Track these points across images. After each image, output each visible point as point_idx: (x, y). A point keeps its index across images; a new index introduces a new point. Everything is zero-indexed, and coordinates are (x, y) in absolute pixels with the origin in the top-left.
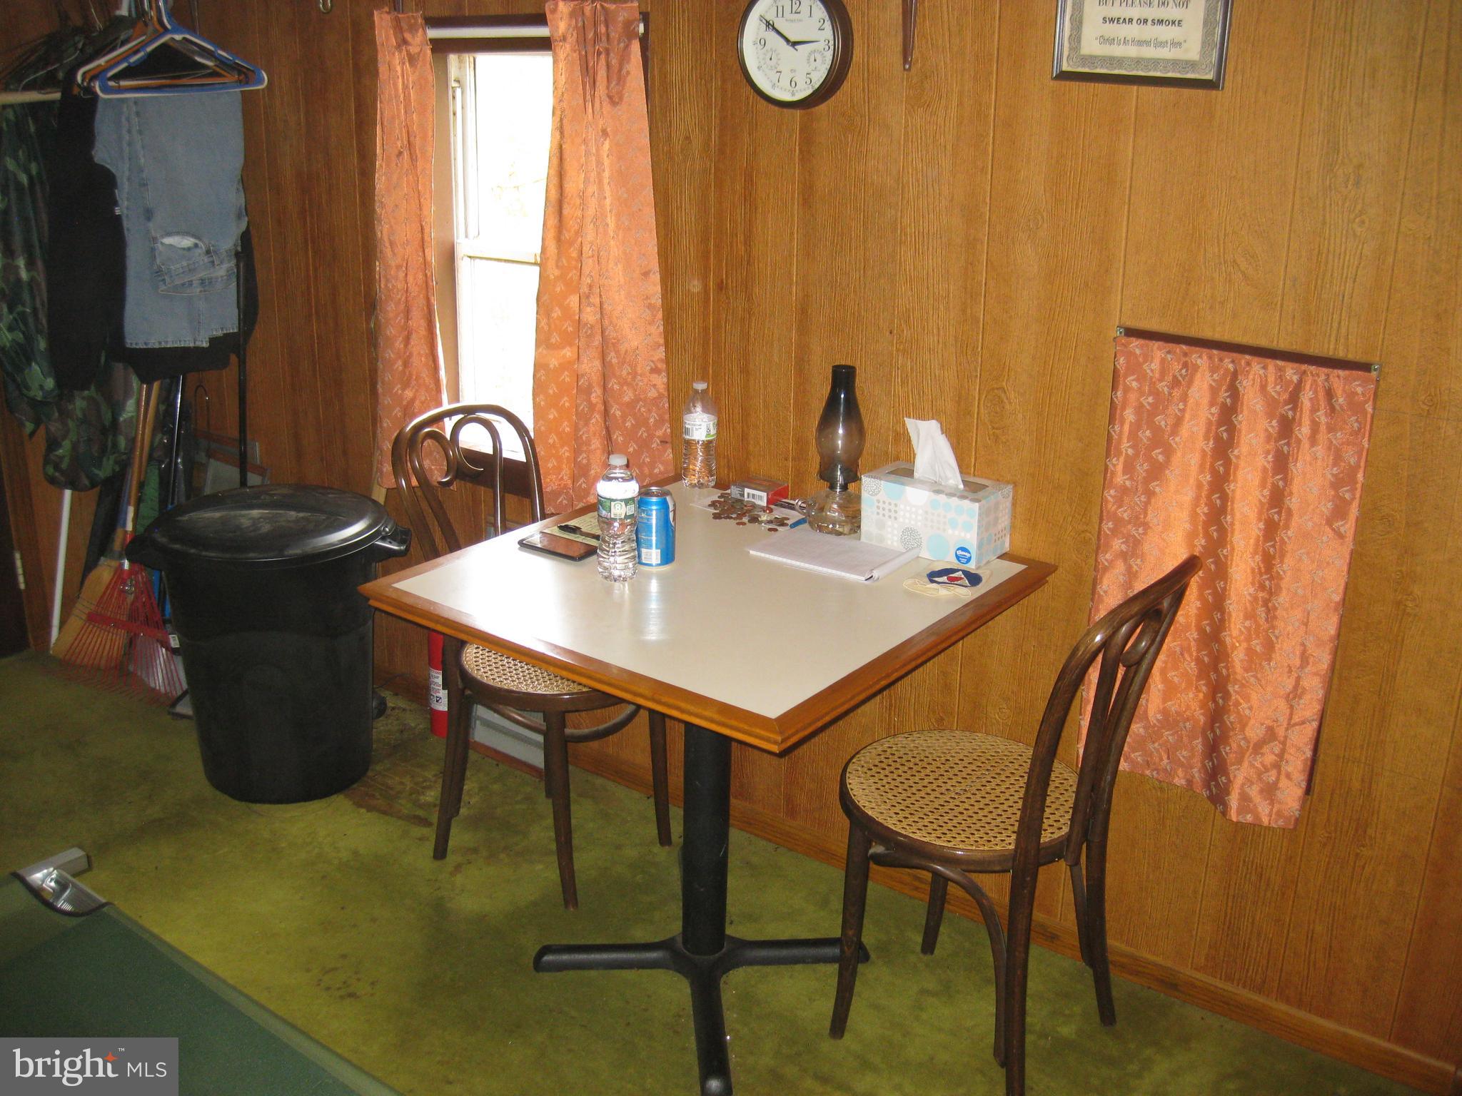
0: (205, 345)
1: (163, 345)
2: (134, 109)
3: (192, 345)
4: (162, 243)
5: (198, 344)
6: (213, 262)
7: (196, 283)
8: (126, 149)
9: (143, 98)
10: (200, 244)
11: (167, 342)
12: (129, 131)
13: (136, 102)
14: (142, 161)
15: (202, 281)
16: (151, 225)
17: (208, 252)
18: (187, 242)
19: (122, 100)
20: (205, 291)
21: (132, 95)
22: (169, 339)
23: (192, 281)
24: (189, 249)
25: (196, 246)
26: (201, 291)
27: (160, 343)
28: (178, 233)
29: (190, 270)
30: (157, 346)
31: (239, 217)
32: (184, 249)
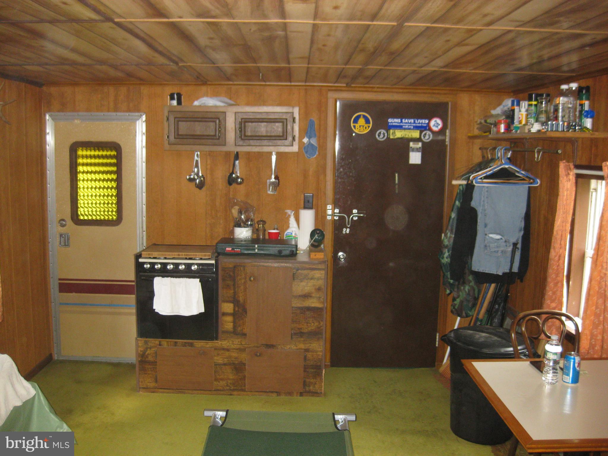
0: (501, 274)
1: (484, 272)
2: (486, 190)
3: (495, 273)
4: (488, 236)
5: (498, 273)
6: (506, 245)
7: (500, 252)
8: (482, 203)
9: (490, 186)
10: (503, 238)
11: (486, 271)
12: (484, 197)
13: (487, 187)
14: (486, 207)
15: (502, 252)
16: (486, 229)
17: (506, 241)
18: (498, 237)
19: (484, 186)
20: (502, 255)
21: (487, 184)
22: (487, 270)
23: (498, 251)
24: (498, 239)
25: (501, 239)
26: (501, 255)
27: (483, 270)
28: (494, 233)
29: (497, 247)
30: (482, 271)
31: (520, 230)
32: (496, 239)
